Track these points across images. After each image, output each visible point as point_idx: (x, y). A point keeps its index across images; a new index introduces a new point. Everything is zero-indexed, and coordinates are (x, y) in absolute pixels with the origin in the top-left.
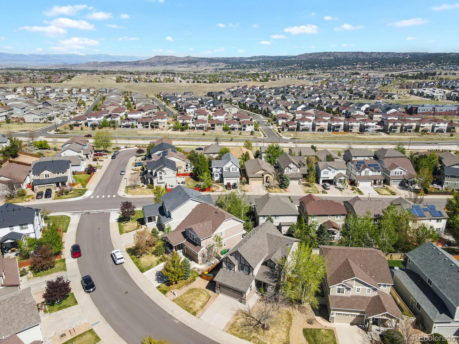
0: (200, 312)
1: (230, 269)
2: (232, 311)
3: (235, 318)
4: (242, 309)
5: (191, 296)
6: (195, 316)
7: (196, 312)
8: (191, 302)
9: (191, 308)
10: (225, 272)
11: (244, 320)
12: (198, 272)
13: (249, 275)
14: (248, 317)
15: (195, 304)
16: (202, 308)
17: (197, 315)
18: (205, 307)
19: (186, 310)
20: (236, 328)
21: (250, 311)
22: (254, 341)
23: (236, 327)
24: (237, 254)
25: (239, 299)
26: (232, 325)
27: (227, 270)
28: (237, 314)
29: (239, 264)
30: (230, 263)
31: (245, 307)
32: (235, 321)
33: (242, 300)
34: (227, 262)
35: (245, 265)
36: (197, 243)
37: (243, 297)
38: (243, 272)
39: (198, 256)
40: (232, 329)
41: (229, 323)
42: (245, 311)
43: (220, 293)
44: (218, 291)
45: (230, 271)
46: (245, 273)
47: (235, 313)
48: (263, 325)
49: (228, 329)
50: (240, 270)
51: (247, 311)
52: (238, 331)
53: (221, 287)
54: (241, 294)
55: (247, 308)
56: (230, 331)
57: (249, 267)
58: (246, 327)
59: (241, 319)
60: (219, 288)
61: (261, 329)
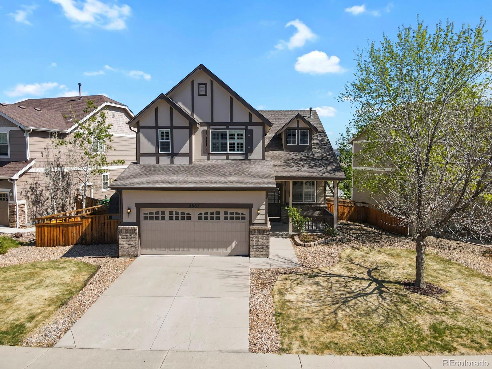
0: (49, 321)
6: (15, 344)
12: (15, 239)
15: (8, 302)
16: (64, 304)
17: (33, 337)
18: (78, 297)
21: (302, 265)
22: (468, 343)
24: (199, 84)
25: (235, 243)
26: (277, 315)
27: (157, 162)
28: (260, 281)
29: (205, 128)
30: (172, 127)
31: (272, 262)
32: (276, 300)
33: (254, 240)
34: (157, 127)
35: (231, 123)
36: (9, 156)
37: (253, 225)
38: (224, 157)
39: (12, 192)
40: (295, 329)
41: (254, 314)
42: (284, 268)
43: (143, 251)
44: (133, 243)
45: (172, 163)
46: (231, 157)
47: (249, 281)
48: (407, 285)
49: (273, 335)
50: (209, 154)
51: (291, 266)
52: (335, 326)
53: (146, 218)
54: (245, 211)
55: (284, 262)
56: (296, 344)
57: (246, 129)
58: (350, 304)
59: (299, 289)
60: (138, 223)
61: (416, 295)
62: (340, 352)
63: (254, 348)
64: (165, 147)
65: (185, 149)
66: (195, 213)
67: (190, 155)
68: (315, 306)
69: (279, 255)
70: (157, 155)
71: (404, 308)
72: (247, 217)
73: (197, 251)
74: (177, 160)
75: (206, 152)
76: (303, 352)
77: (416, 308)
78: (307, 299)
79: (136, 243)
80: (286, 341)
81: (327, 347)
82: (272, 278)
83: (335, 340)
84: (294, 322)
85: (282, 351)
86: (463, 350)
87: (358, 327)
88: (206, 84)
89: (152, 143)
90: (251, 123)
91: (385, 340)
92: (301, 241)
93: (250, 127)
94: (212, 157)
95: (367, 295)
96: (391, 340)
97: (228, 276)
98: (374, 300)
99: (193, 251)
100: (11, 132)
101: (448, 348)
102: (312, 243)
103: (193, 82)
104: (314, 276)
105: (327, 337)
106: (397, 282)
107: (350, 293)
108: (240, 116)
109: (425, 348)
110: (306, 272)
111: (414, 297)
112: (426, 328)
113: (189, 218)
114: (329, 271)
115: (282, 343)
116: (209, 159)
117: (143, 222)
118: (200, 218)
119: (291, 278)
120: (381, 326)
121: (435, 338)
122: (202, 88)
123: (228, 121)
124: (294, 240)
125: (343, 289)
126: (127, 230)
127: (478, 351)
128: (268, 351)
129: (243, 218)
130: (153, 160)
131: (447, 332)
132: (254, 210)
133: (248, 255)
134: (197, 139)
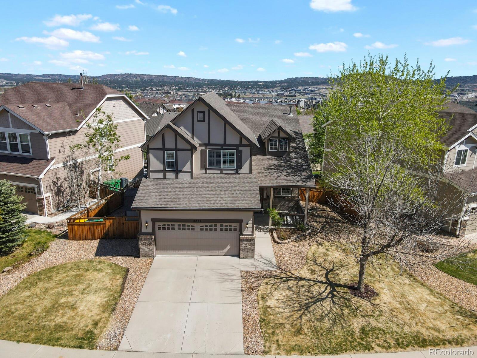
0: (109, 327)
1: (177, 172)
2: (228, 285)
3: (253, 297)
4: (253, 269)
5: (46, 290)
6: (92, 347)
7: (91, 332)
8: (54, 308)
9: (59, 328)
10: (159, 183)
11: (288, 293)
12: (49, 230)
13: (237, 173)
14: (291, 283)
15: (73, 307)
16: (114, 310)
17: (102, 341)
18: (121, 302)
19: (37, 341)
20: (288, 326)
21: (279, 267)
22: (381, 342)
23: (281, 321)
24: (198, 112)
25: (229, 247)
26: (262, 321)
27: (165, 177)
28: (249, 286)
29: (203, 148)
30: (176, 150)
31: (257, 263)
32: (261, 306)
33: (243, 246)
34: (164, 149)
35: (225, 144)
36: (31, 154)
37: (243, 235)
38: (219, 172)
39: (39, 187)
40: (273, 333)
41: (246, 319)
42: (266, 271)
43: (158, 252)
44: (151, 248)
45: (177, 178)
46: (224, 172)
47: (240, 285)
48: (351, 288)
49: (259, 340)
50: (206, 169)
51: (271, 269)
52: (299, 331)
53: (159, 229)
54: (237, 225)
55: (266, 264)
56: (274, 346)
57: (237, 149)
58: (311, 309)
59: (277, 295)
60: (153, 233)
61: (356, 299)
62: (301, 353)
63: (248, 351)
64: (170, 165)
65: (187, 168)
66: (198, 226)
67: (191, 172)
68: (287, 312)
69: (262, 254)
70: (164, 172)
71: (346, 312)
72: (238, 228)
73: (200, 252)
74: (180, 175)
75: (203, 167)
76: (278, 354)
77: (354, 312)
78: (282, 305)
79: (153, 247)
80: (268, 344)
81: (294, 350)
82: (257, 283)
83: (299, 343)
84: (273, 327)
85: (265, 353)
86: (377, 349)
87: (315, 330)
88: (204, 112)
89: (160, 162)
90: (241, 145)
91: (331, 342)
92: (279, 238)
93: (240, 148)
94: (208, 171)
95: (323, 299)
96: (334, 341)
97: (226, 280)
98: (327, 304)
99: (197, 252)
100: (31, 134)
101: (368, 348)
102: (287, 241)
103: (193, 111)
104: (287, 280)
105: (294, 340)
106: (345, 286)
107: (312, 298)
108: (232, 139)
109: (354, 348)
110: (282, 276)
111: (355, 300)
112: (357, 330)
113: (193, 229)
114: (298, 275)
115: (265, 346)
116: (206, 173)
117: (158, 232)
118: (202, 229)
119: (271, 282)
120: (329, 330)
121: (362, 339)
122: (201, 115)
123: (222, 142)
124: (272, 234)
125: (307, 294)
126: (146, 239)
127: (386, 349)
128: (256, 353)
129: (235, 230)
130: (161, 175)
131: (371, 333)
132: (244, 224)
133: (238, 256)
134: (197, 157)
